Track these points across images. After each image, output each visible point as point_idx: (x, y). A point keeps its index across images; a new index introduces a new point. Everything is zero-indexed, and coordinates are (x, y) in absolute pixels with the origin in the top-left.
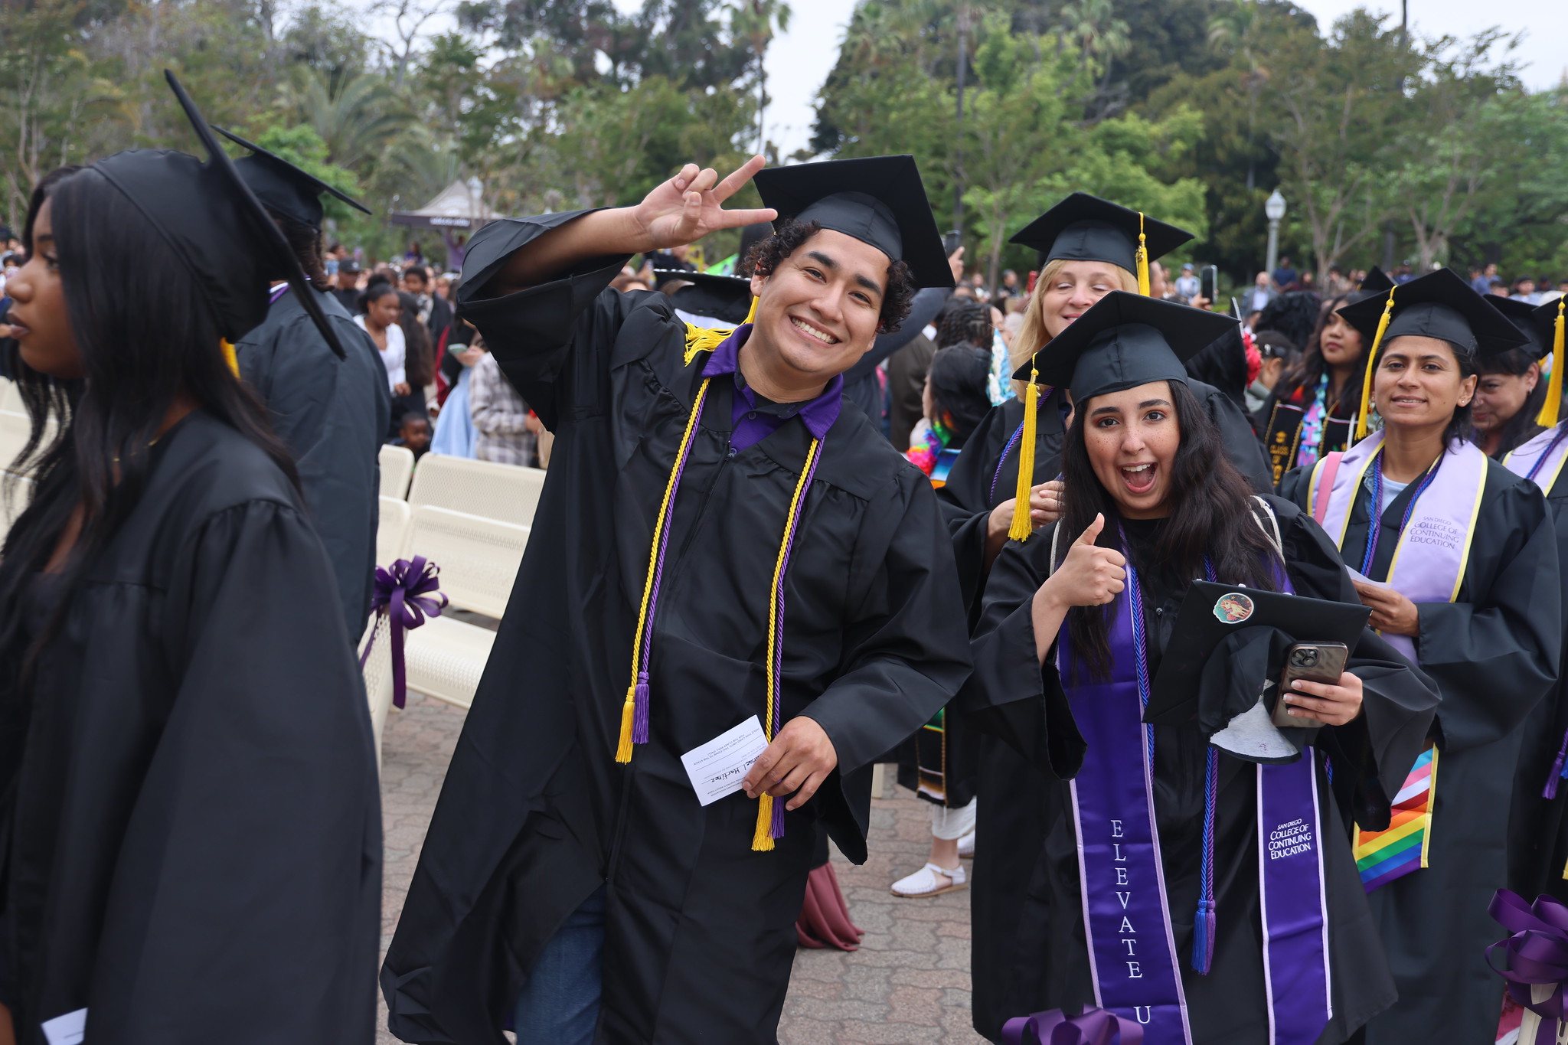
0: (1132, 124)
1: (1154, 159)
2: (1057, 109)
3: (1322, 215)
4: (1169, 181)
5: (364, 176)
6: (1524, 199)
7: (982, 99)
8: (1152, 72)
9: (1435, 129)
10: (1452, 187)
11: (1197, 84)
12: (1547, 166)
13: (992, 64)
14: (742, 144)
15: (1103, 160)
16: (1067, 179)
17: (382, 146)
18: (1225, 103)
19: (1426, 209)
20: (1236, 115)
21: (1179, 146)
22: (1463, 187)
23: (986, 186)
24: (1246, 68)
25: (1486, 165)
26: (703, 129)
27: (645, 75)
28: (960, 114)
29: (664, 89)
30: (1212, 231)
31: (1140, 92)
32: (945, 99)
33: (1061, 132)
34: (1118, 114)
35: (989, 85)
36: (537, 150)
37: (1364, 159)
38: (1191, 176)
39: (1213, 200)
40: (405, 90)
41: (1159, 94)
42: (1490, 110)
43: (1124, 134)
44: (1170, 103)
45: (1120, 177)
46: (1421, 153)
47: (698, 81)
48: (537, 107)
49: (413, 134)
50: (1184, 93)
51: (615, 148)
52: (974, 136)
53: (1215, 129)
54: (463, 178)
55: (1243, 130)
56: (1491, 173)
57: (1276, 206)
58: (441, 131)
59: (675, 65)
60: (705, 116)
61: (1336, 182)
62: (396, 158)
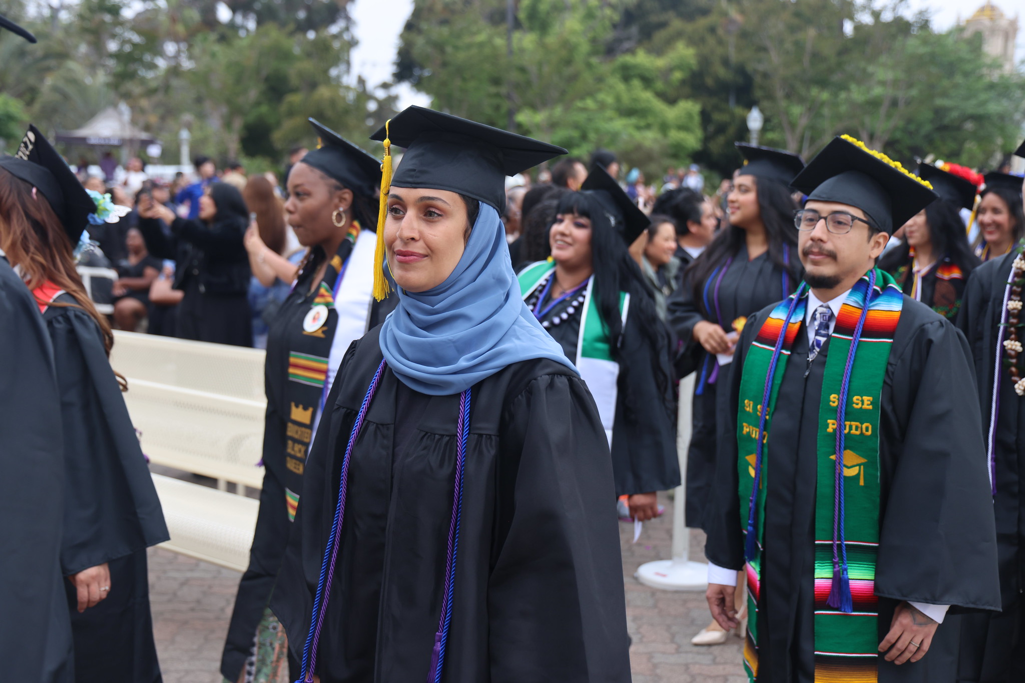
0: (642, 59)
1: (659, 85)
2: (585, 47)
3: (793, 126)
4: (672, 101)
5: (30, 103)
6: (939, 112)
7: (527, 40)
8: (654, 19)
9: (872, 59)
10: (886, 103)
11: (689, 27)
12: (956, 86)
13: (533, 14)
14: (338, 77)
15: (621, 87)
16: (596, 101)
17: (41, 80)
18: (711, 41)
19: (867, 120)
20: (720, 51)
21: (678, 75)
22: (894, 103)
23: (534, 107)
24: (725, 14)
25: (910, 85)
26: (308, 66)
27: (259, 23)
28: (511, 52)
29: (274, 34)
30: (706, 140)
31: (647, 34)
32: (499, 42)
33: (589, 66)
34: (632, 51)
35: (531, 29)
36: (175, 82)
37: (822, 83)
38: (687, 97)
39: (705, 117)
40: (59, 34)
41: (660, 36)
42: (913, 45)
43: (635, 67)
44: (669, 42)
45: (635, 100)
46: (864, 78)
47: (303, 27)
48: (170, 48)
49: (70, 70)
50: (679, 35)
51: (239, 80)
52: (522, 70)
53: (704, 61)
54: (115, 106)
55: (726, 62)
56: (914, 92)
57: (755, 120)
58: (93, 67)
59: (282, 14)
60: (309, 55)
61: (801, 100)
62: (55, 89)
